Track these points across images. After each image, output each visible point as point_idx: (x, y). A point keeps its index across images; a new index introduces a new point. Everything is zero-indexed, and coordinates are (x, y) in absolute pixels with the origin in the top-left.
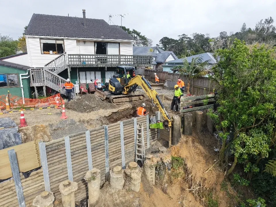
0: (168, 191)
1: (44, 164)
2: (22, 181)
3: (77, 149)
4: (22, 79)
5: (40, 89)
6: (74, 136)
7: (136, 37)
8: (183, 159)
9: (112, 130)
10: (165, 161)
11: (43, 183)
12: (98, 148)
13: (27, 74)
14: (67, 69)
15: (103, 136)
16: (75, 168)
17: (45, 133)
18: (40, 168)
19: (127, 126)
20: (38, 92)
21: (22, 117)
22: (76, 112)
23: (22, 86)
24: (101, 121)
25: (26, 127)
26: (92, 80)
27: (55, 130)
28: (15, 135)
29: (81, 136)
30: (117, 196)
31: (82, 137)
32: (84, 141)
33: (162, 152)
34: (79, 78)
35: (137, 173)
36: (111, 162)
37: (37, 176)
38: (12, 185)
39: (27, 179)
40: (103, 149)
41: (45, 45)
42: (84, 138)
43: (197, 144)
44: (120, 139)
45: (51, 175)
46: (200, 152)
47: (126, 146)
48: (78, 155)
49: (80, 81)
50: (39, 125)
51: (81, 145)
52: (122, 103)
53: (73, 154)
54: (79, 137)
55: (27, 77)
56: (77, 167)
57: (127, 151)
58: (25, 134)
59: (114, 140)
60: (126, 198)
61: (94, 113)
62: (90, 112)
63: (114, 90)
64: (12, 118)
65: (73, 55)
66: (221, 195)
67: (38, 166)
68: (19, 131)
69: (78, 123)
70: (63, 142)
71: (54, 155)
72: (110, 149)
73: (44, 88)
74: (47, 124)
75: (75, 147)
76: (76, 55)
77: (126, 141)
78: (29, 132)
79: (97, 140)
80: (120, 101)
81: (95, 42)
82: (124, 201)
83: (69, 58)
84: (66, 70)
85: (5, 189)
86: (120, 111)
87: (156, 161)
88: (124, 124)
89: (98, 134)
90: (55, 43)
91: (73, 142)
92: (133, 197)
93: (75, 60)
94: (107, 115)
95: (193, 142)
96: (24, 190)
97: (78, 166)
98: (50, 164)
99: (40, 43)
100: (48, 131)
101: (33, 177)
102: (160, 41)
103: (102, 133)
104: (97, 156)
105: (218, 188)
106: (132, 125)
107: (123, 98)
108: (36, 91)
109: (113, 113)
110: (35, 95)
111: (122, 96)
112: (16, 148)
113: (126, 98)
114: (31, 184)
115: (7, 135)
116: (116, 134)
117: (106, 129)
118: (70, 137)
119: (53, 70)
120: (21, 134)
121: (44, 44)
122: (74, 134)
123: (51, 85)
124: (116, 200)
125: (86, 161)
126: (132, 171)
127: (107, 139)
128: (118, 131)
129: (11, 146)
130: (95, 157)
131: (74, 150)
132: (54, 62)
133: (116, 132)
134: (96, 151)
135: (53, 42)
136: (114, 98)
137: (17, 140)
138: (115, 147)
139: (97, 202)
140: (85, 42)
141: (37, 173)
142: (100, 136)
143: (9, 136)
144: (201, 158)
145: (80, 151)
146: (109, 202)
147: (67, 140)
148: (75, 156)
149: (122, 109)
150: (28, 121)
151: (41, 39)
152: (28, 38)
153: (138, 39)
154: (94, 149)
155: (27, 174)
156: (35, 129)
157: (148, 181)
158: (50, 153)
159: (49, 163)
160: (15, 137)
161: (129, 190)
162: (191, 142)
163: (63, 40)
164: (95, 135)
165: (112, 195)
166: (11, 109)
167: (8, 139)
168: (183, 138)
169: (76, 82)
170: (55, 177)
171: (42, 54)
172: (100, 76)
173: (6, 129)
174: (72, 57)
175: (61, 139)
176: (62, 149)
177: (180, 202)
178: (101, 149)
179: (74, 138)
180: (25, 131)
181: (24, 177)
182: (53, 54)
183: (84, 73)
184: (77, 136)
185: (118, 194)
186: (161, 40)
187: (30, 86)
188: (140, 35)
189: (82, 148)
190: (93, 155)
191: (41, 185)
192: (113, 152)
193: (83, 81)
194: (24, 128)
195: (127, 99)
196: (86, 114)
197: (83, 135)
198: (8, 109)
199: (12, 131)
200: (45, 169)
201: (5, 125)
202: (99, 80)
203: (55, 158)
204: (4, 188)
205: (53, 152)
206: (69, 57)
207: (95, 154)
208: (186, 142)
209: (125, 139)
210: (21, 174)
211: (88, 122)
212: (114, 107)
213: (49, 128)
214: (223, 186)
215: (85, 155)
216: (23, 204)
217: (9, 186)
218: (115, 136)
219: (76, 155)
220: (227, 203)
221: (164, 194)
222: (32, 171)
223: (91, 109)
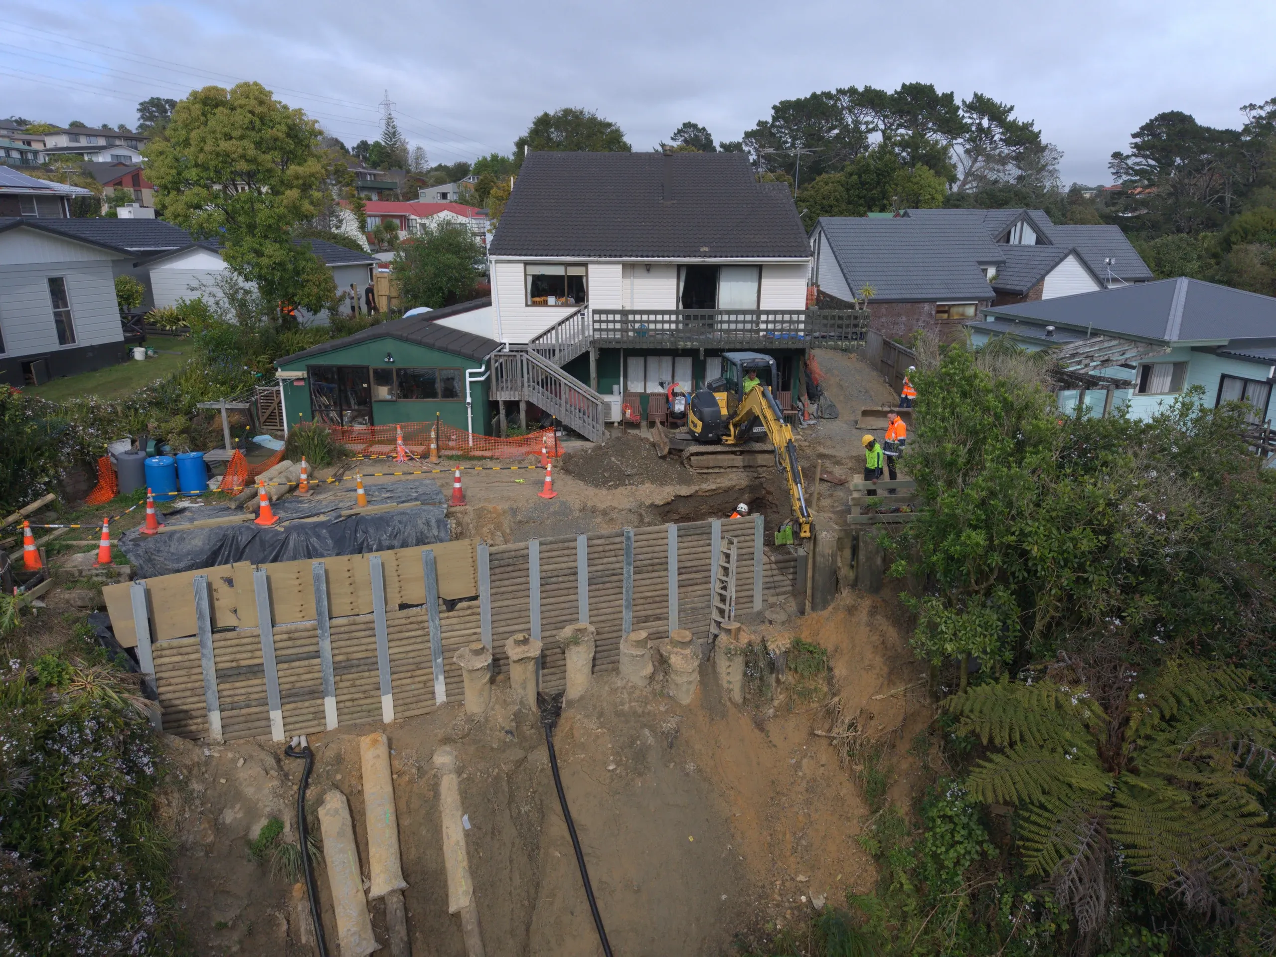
0: (771, 726)
1: (485, 591)
2: (442, 615)
3: (555, 573)
4: (471, 382)
5: (512, 407)
6: (551, 543)
7: (988, 132)
8: (824, 653)
9: (645, 543)
10: (771, 646)
11: (478, 630)
12: (607, 579)
13: (483, 369)
14: (587, 353)
15: (621, 552)
16: (547, 614)
17: (498, 527)
18: (475, 598)
19: (690, 538)
20: (508, 415)
21: (457, 485)
22: (582, 483)
23: (469, 400)
24: (641, 515)
25: (463, 508)
26: (662, 384)
27: (520, 522)
28: (438, 522)
29: (566, 544)
30: (626, 696)
31: (568, 548)
32: (572, 558)
33: (771, 622)
34: (625, 377)
35: (685, 657)
36: (638, 622)
37: (469, 612)
38: (425, 618)
39: (451, 614)
40: (618, 584)
41: (537, 279)
42: (574, 551)
43: (880, 619)
44: (667, 569)
45: (495, 618)
46: (883, 643)
47: (683, 590)
48: (557, 586)
49: (629, 383)
50: (490, 506)
51: (564, 565)
52: (717, 470)
53: (544, 582)
54: (560, 545)
55: (482, 379)
56: (553, 614)
57: (686, 603)
58: (459, 524)
59: (650, 568)
60: (649, 707)
61: (625, 492)
62: (616, 487)
63: (698, 430)
64: (439, 483)
65: (607, 312)
66: (904, 766)
67: (473, 594)
68: (448, 515)
69: (577, 514)
70: (525, 552)
71: (506, 576)
72: (636, 589)
73: (523, 406)
74: (506, 506)
75: (551, 567)
76: (614, 312)
77: (684, 577)
78: (467, 519)
79: (605, 560)
80: (711, 465)
81: (679, 267)
82: (640, 711)
83: (594, 322)
84: (586, 355)
85: (411, 623)
86: (700, 493)
87: (746, 641)
88: (682, 532)
89: (607, 548)
90: (563, 273)
91: (547, 554)
92: (667, 711)
93: (611, 326)
94: (659, 501)
95: (873, 612)
96: (444, 635)
97: (557, 613)
98: (496, 594)
99: (526, 275)
100: (507, 523)
101: (461, 613)
102: (1134, 136)
103: (618, 546)
104: (602, 599)
105: (904, 747)
106: (705, 537)
107: (720, 457)
108: (502, 412)
109: (678, 497)
110: (499, 421)
111: (719, 448)
112: (436, 549)
113: (733, 456)
114: (457, 627)
115: (424, 520)
116: (655, 555)
117: (628, 538)
118: (541, 544)
119: (550, 352)
120: (452, 523)
121: (534, 276)
122: (550, 539)
123: (539, 398)
124: (623, 704)
125: (574, 604)
126: (675, 650)
127: (629, 564)
128: (662, 548)
129: (429, 543)
130: (597, 599)
131: (549, 574)
132: (554, 332)
133: (657, 549)
134: (601, 586)
135: (559, 271)
136: (692, 455)
137: (443, 534)
138: (652, 588)
139: (582, 698)
140: (648, 267)
141: (469, 608)
142: (613, 553)
143: (428, 523)
144: (878, 661)
145: (561, 579)
146: (605, 704)
147: (534, 548)
148: (548, 587)
149: (709, 488)
150: (469, 494)
151: (526, 264)
152: (497, 262)
153: (997, 137)
154: (595, 581)
155: (451, 605)
156: (480, 514)
157: (719, 686)
158: (497, 571)
159: (494, 591)
160: (438, 527)
161: (662, 695)
162: (865, 612)
163: (585, 265)
164: (601, 548)
165: (614, 691)
166: (440, 457)
167: (425, 529)
168: (846, 596)
169: (615, 387)
170: (503, 623)
171: (527, 305)
172: (689, 372)
173: (425, 507)
174: (604, 317)
175: (522, 545)
176: (522, 567)
177: (793, 761)
178: (614, 584)
179: (549, 547)
180: (459, 515)
181: (444, 607)
182: (555, 306)
183: (641, 360)
184: (556, 542)
185: (630, 694)
186: (1142, 128)
187: (488, 396)
188: (1011, 117)
189: (566, 572)
190: (592, 594)
191: (475, 634)
192: (646, 598)
193: (636, 387)
194: (458, 509)
195: (739, 460)
196: (604, 492)
197: (572, 544)
198: (433, 459)
199: (435, 513)
200: (485, 603)
201: (423, 498)
202: (685, 386)
203: (507, 582)
204: (411, 620)
205: (502, 569)
206: (597, 317)
207: (597, 593)
208: (851, 610)
209: (681, 571)
210: (441, 601)
211: (605, 513)
212: (685, 480)
213: (509, 517)
214: (920, 746)
215: (571, 591)
216: (439, 660)
217: (420, 619)
218: (652, 558)
219: (553, 587)
220: (912, 787)
221: (757, 731)
222: (461, 600)
223: (620, 479)
